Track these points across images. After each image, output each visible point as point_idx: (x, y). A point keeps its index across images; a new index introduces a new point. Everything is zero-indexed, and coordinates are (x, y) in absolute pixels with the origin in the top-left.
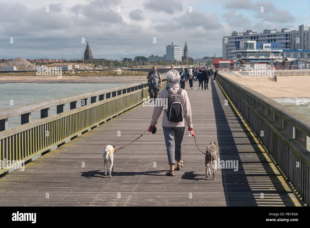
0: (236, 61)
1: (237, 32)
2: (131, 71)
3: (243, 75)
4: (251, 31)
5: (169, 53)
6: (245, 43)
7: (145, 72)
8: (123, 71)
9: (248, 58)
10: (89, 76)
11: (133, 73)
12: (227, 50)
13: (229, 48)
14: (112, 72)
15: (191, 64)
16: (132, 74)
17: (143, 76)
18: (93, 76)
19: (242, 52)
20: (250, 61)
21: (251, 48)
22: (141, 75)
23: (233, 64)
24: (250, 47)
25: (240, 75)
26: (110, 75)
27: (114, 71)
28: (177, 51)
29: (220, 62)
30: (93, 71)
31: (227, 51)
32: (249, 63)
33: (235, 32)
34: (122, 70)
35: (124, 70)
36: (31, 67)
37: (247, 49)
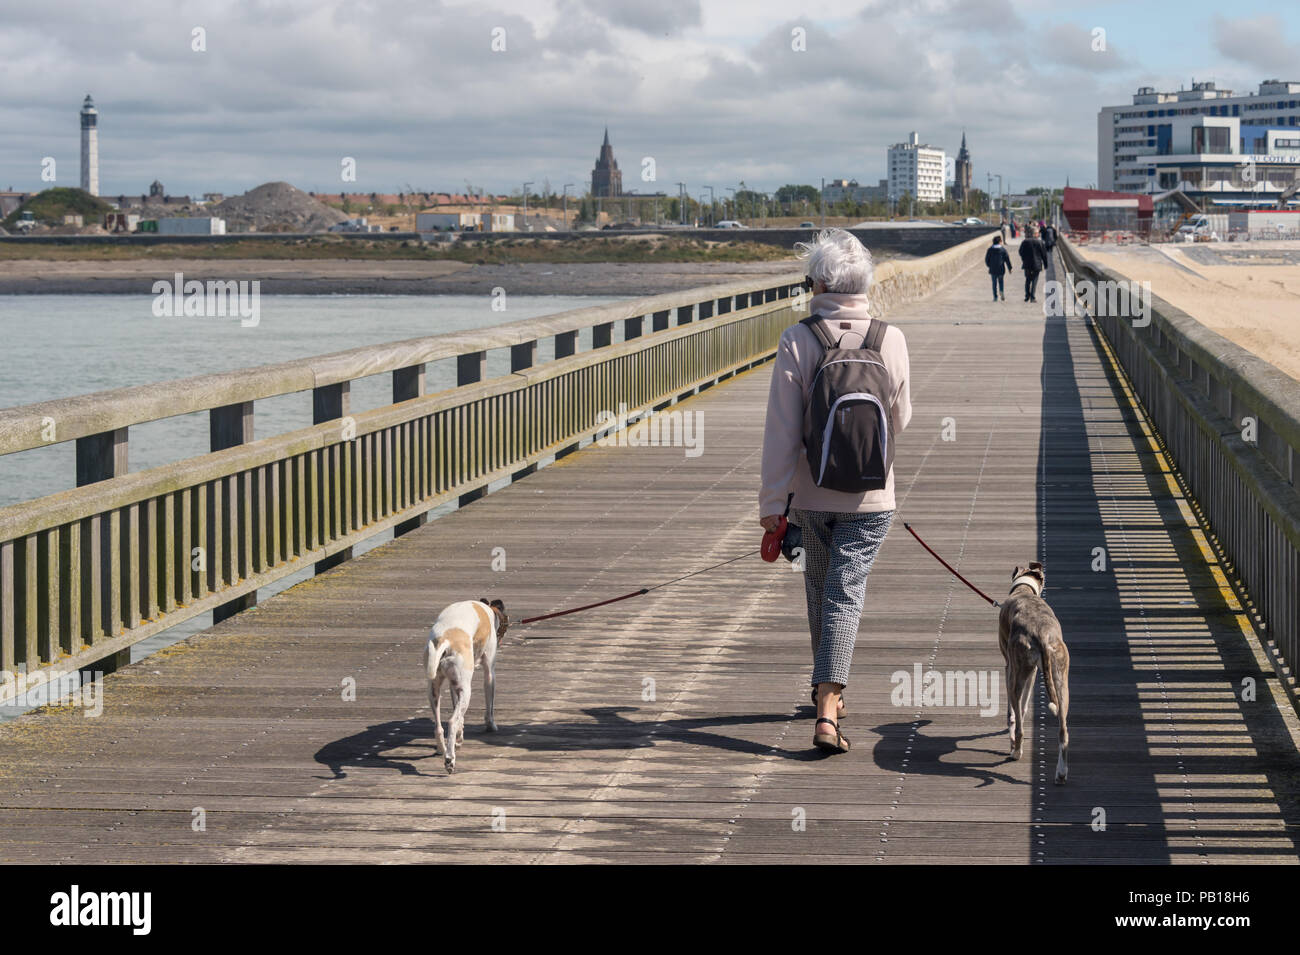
0: (1160, 200)
1: (1156, 91)
2: (698, 242)
3: (1202, 263)
4: (1209, 86)
5: (898, 173)
6: (1193, 128)
7: (762, 245)
8: (664, 239)
9: (1205, 189)
10: (509, 263)
11: (708, 251)
12: (1118, 160)
13: (1124, 151)
14: (615, 242)
15: (972, 213)
16: (700, 254)
17: (751, 263)
18: (526, 262)
19: (1182, 165)
20: (1215, 201)
21: (1218, 148)
22: (741, 258)
23: (1149, 214)
24: (1216, 145)
25: (1188, 263)
26: (605, 259)
27: (625, 240)
28: (928, 166)
29: (1093, 203)
30: (531, 240)
31: (1117, 164)
32: (1210, 207)
33: (1148, 92)
34: (660, 236)
35: (666, 237)
36: (320, 220)
37: (1204, 152)
